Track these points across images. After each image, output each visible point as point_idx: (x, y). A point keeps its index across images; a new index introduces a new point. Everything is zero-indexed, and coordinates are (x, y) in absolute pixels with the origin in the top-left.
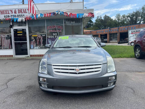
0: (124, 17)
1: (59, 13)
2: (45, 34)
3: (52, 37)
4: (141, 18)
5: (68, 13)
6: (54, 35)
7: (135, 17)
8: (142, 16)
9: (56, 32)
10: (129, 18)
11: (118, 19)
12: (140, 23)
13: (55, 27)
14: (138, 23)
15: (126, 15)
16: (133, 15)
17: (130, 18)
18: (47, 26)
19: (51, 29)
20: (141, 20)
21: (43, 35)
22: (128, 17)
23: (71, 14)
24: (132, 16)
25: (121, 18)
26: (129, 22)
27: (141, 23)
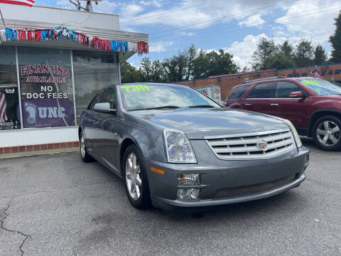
0: (157, 65)
1: (65, 33)
2: (16, 89)
3: (36, 95)
4: (189, 70)
5: (88, 35)
6: (43, 92)
7: (177, 68)
8: (190, 67)
9: (49, 84)
10: (167, 69)
11: (147, 69)
12: (187, 78)
13: (47, 69)
14: (184, 80)
15: (160, 62)
16: (174, 63)
17: (170, 68)
18: (19, 66)
19: (34, 75)
20: (189, 74)
21: (7, 91)
22: (165, 65)
23: (96, 39)
24: (172, 63)
25: (153, 68)
26: (167, 77)
27: (190, 79)
